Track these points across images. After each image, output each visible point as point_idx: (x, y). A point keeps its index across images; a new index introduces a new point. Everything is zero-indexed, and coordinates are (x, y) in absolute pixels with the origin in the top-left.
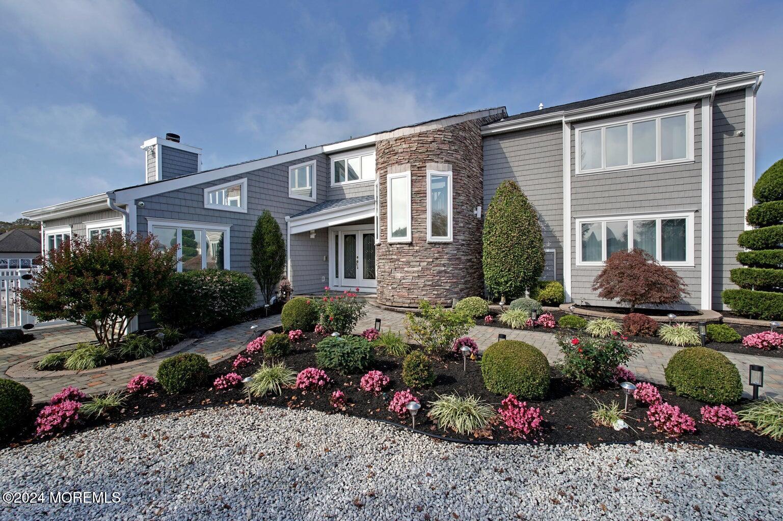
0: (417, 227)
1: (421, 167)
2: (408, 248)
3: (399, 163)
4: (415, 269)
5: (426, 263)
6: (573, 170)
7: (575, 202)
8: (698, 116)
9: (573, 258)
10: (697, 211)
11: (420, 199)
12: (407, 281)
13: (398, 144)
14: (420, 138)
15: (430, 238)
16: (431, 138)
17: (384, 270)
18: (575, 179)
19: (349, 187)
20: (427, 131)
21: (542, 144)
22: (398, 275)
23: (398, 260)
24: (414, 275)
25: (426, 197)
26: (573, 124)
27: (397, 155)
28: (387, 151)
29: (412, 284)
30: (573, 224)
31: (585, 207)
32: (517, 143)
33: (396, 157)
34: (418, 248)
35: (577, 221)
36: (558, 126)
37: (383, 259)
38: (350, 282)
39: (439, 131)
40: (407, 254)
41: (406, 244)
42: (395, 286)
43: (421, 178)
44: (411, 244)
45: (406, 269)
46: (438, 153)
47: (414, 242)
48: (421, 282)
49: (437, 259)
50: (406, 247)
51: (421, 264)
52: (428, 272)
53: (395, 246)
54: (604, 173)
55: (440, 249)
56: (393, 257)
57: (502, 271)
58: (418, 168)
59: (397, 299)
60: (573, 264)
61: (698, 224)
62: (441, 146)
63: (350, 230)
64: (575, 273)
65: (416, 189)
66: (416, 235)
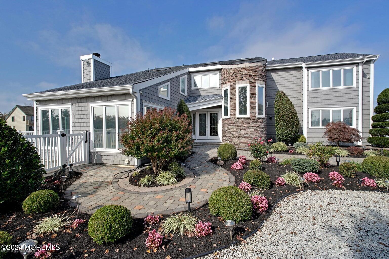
0: (252, 110)
1: (254, 82)
2: (248, 120)
3: (243, 79)
4: (251, 130)
5: (256, 127)
6: (308, 88)
7: (309, 101)
8: (357, 69)
9: (308, 125)
10: (357, 107)
11: (253, 97)
12: (247, 136)
13: (242, 71)
14: (253, 69)
15: (258, 116)
16: (258, 69)
17: (233, 130)
18: (309, 92)
19: (203, 90)
20: (257, 66)
21: (290, 76)
22: (243, 133)
23: (242, 126)
24: (251, 133)
25: (256, 96)
26: (308, 68)
27: (242, 76)
28: (236, 73)
29: (250, 137)
30: (308, 110)
31: (313, 104)
32: (279, 74)
33: (241, 77)
34: (252, 120)
35: (310, 109)
36: (301, 68)
37: (233, 125)
38: (203, 137)
39: (261, 66)
40: (247, 123)
41: (247, 118)
42: (240, 138)
43: (254, 87)
44: (249, 118)
45: (246, 130)
46: (261, 76)
47: (251, 117)
48: (254, 136)
49: (260, 125)
50: (247, 120)
51: (254, 127)
52: (257, 131)
53: (241, 119)
54: (321, 90)
55: (261, 121)
56: (239, 124)
57: (286, 131)
58: (253, 82)
59: (241, 144)
60: (308, 128)
61: (357, 112)
62: (262, 73)
63: (214, 111)
64: (309, 131)
65: (252, 93)
66: (252, 114)
